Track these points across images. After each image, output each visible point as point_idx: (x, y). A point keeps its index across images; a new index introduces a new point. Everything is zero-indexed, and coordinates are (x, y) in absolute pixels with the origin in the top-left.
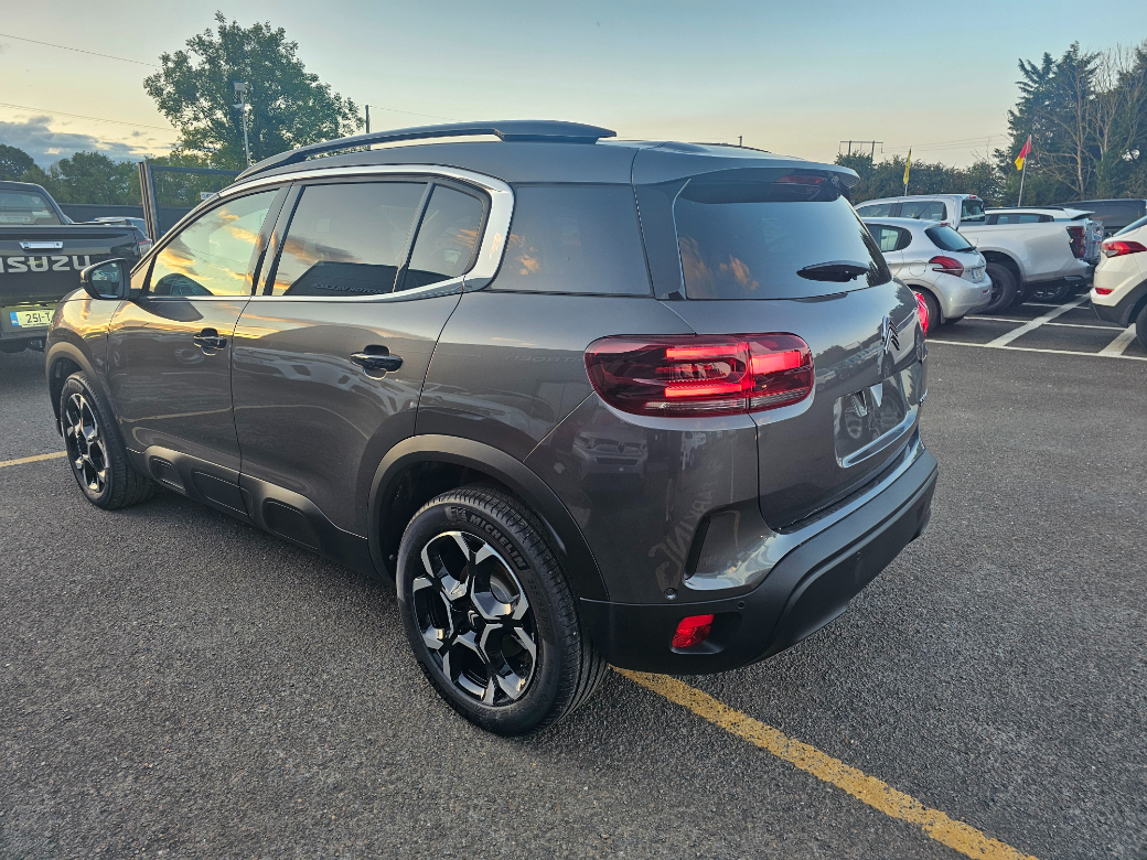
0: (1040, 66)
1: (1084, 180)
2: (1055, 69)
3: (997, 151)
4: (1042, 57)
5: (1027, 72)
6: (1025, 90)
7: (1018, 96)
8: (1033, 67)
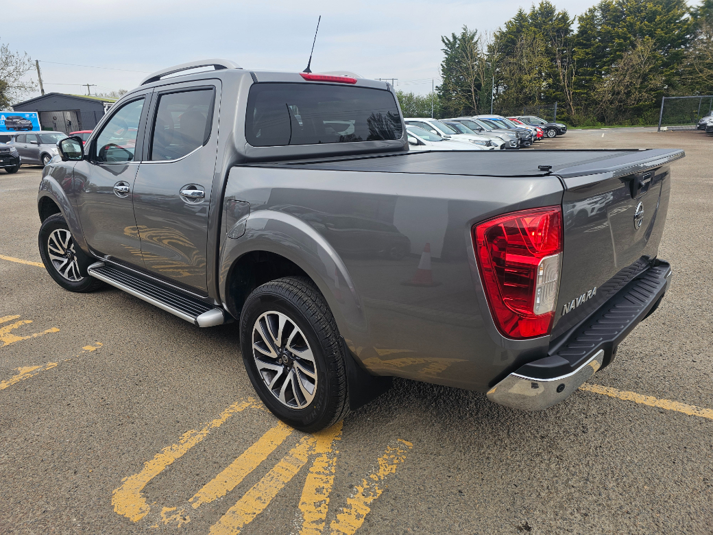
0: (452, 40)
1: (476, 102)
2: (458, 42)
3: (437, 87)
4: (451, 35)
5: (446, 44)
6: (447, 54)
7: (443, 56)
8: (448, 40)
